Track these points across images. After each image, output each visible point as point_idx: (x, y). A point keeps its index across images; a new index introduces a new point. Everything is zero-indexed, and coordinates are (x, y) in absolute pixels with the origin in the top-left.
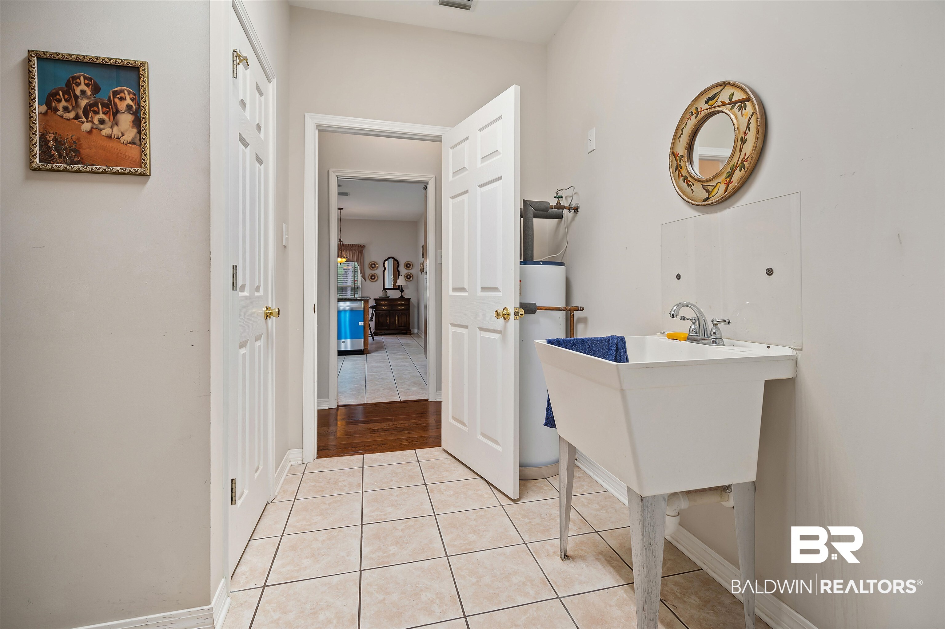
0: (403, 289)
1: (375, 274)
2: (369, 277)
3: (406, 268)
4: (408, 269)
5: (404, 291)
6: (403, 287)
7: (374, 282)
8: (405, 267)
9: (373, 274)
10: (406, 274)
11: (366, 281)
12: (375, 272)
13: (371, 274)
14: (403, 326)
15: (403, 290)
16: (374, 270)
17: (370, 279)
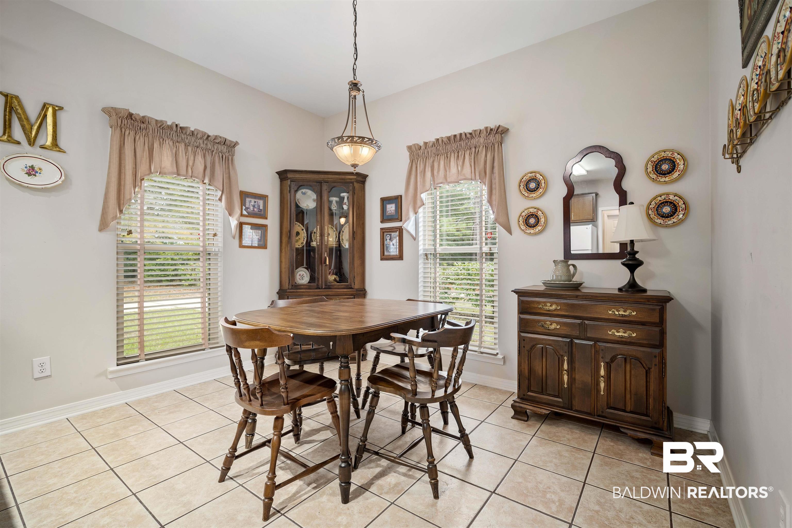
0: (637, 256)
1: (538, 209)
2: (521, 222)
3: (654, 176)
4: (663, 179)
5: (640, 263)
6: (636, 249)
7: (535, 234)
8: (648, 174)
9: (532, 210)
10: (655, 198)
11: (510, 233)
12: (539, 203)
13: (526, 212)
14: (631, 412)
15: (637, 260)
16: (535, 199)
17: (524, 228)
